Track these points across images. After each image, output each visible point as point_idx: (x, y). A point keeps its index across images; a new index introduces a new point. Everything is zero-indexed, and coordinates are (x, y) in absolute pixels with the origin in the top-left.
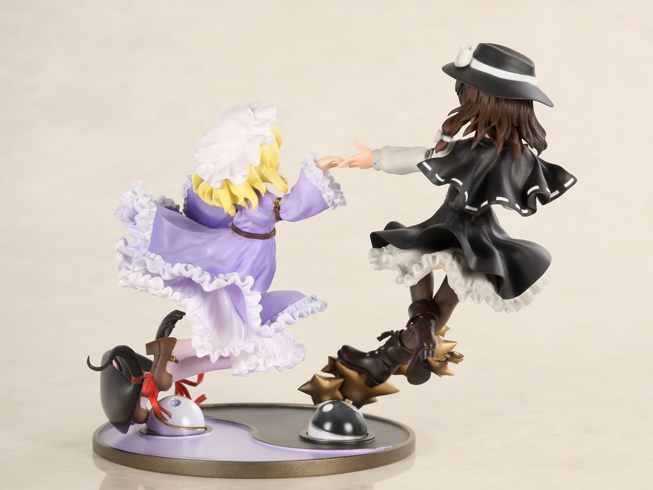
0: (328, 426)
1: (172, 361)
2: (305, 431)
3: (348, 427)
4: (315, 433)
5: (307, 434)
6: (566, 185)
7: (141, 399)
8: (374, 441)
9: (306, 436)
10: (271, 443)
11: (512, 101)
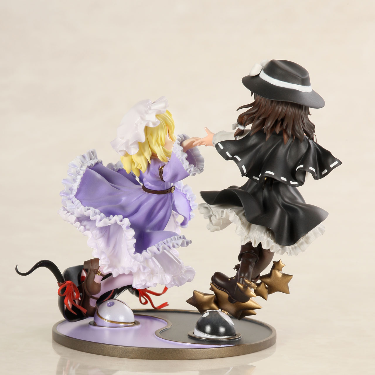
0: (208, 329)
1: (98, 274)
2: (192, 332)
3: (222, 330)
4: (199, 334)
5: (193, 333)
6: (332, 166)
7: (90, 300)
8: (241, 339)
9: (192, 335)
10: (168, 339)
11: (282, 103)
